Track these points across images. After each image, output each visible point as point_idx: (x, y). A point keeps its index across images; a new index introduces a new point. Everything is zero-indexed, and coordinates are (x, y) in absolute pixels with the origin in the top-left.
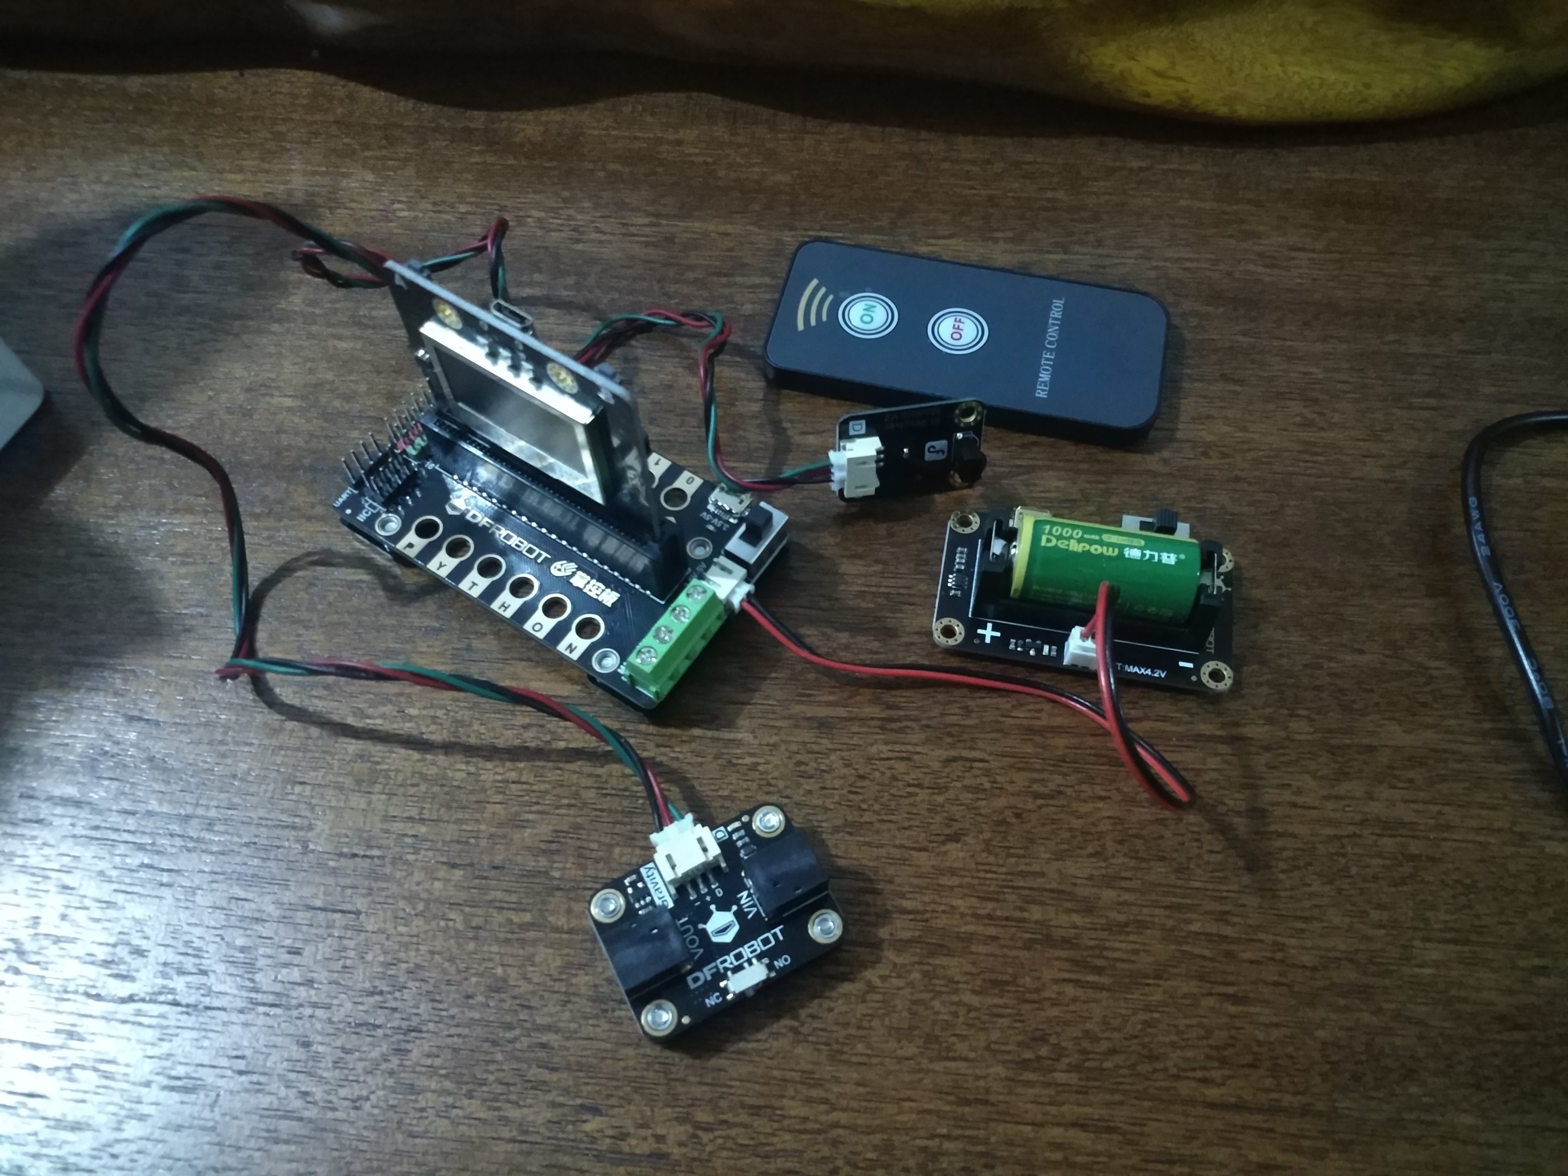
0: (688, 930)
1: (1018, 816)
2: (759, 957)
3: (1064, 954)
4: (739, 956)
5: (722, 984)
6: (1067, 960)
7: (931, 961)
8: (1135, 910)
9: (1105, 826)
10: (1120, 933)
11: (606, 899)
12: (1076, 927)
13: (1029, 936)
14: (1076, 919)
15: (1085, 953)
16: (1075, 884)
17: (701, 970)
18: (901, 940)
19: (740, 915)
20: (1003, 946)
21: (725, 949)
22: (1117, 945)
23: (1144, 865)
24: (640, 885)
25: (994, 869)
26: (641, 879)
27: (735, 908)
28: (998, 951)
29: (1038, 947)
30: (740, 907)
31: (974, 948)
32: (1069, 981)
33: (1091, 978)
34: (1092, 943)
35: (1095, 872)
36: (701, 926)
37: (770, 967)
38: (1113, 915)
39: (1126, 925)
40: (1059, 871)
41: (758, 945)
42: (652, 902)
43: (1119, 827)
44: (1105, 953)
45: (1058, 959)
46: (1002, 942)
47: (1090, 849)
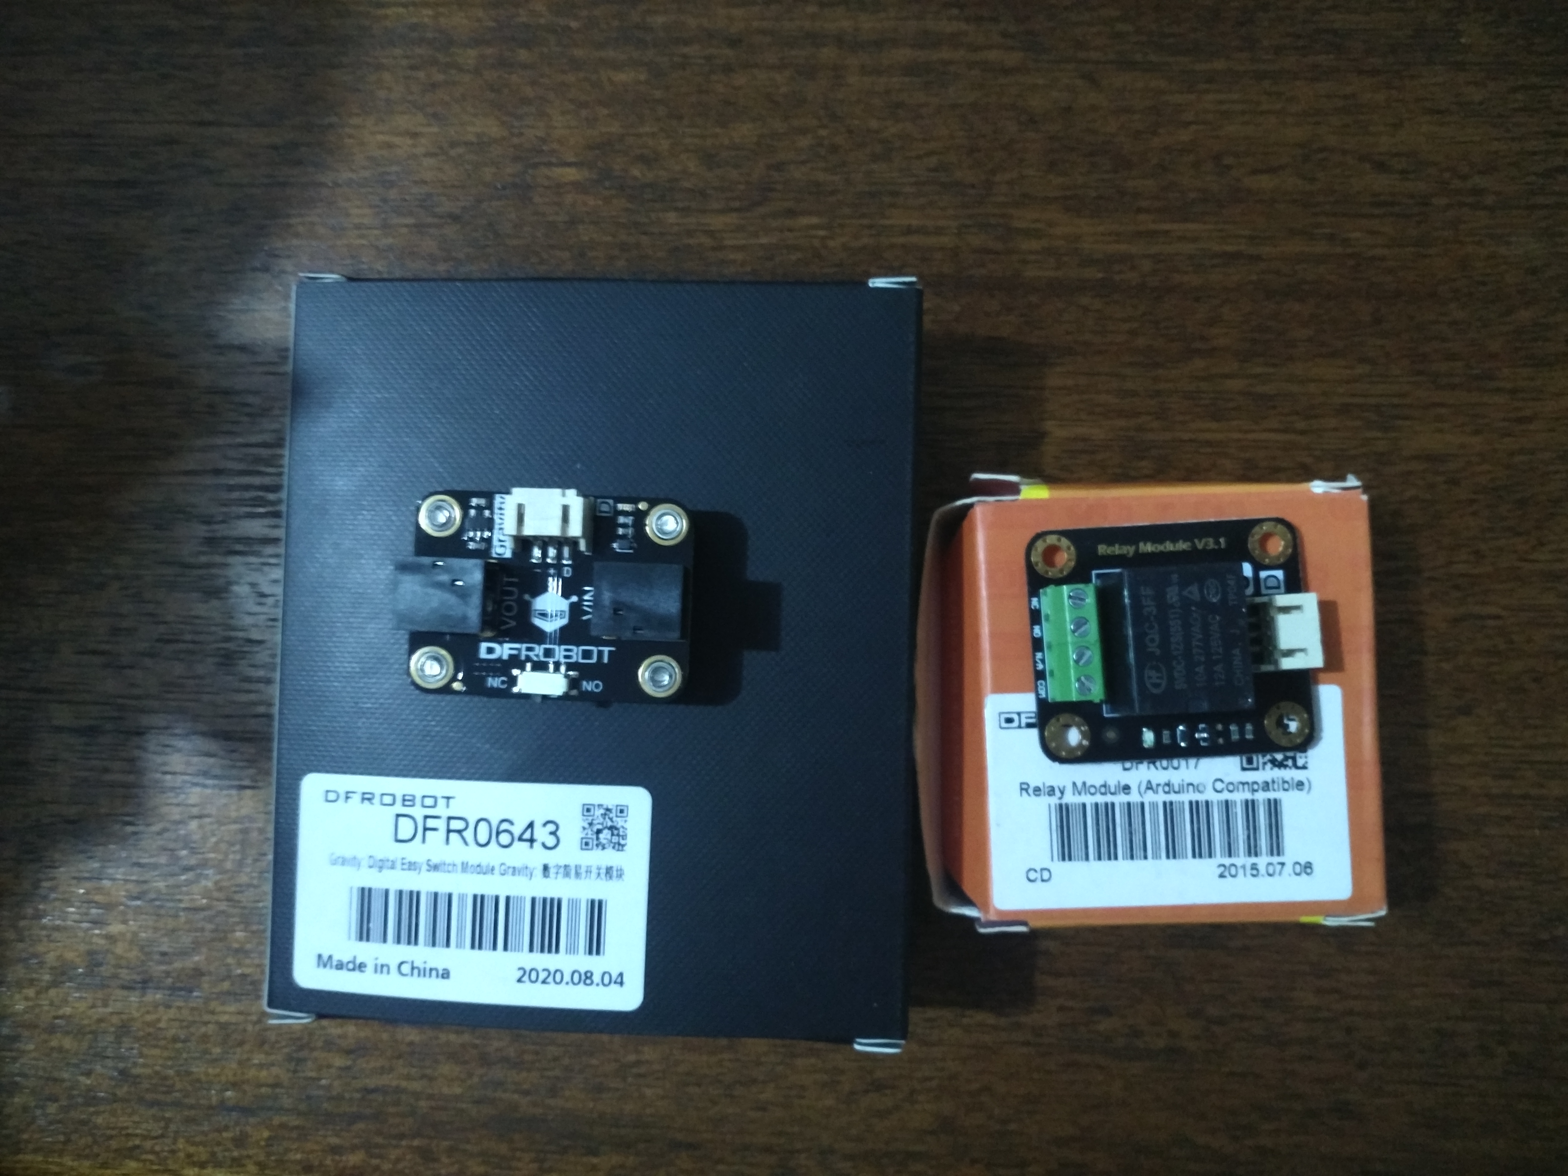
0: (510, 593)
2: (570, 667)
4: (548, 653)
5: (515, 672)
11: (439, 508)
17: (501, 643)
19: (576, 610)
21: (539, 636)
24: (487, 513)
26: (490, 507)
27: (574, 599)
30: (581, 600)
36: (527, 597)
37: (573, 683)
41: (576, 653)
42: (489, 541)
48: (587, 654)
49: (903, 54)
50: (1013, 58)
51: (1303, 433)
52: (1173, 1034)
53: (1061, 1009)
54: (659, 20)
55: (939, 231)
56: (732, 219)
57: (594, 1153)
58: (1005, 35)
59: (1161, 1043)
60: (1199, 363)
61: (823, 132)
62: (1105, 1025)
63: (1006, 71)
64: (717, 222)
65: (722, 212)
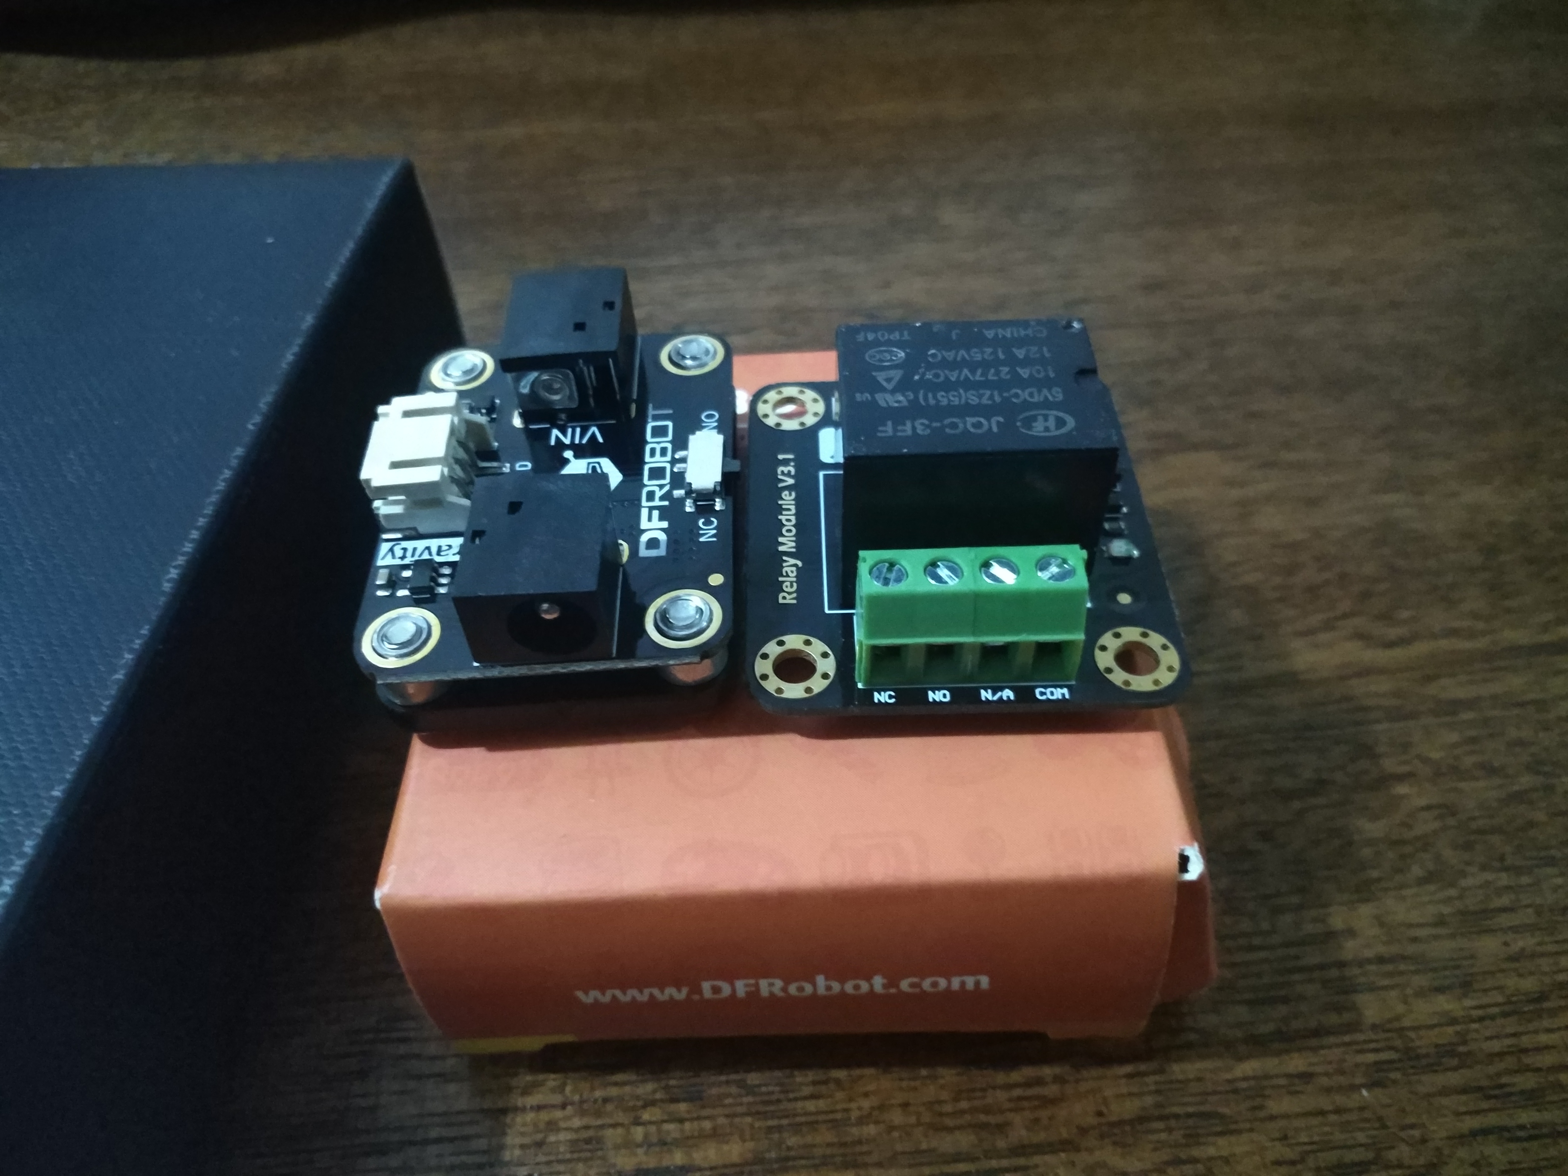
1: (1266, 836)
3: (1454, 1079)
4: (657, 474)
6: (1464, 1090)
7: (1196, 1152)
8: (1545, 964)
9: (1426, 825)
10: (1539, 1014)
12: (1453, 1021)
13: (1371, 1057)
14: (1445, 1003)
15: (1492, 1070)
16: (1415, 940)
18: (1120, 1123)
19: (588, 451)
20: (1328, 1090)
21: (629, 488)
22: (1544, 1039)
23: (1525, 880)
25: (1257, 941)
28: (1325, 1103)
29: (1396, 1075)
30: (571, 446)
31: (1274, 1106)
32: (1485, 1132)
33: (1526, 1117)
34: (1496, 1046)
35: (1446, 910)
38: (1511, 982)
39: (1542, 997)
40: (1379, 920)
41: (657, 443)
43: (1451, 821)
44: (1527, 1060)
45: (1445, 1092)
46: (1325, 1081)
47: (1417, 871)
48: (660, 432)
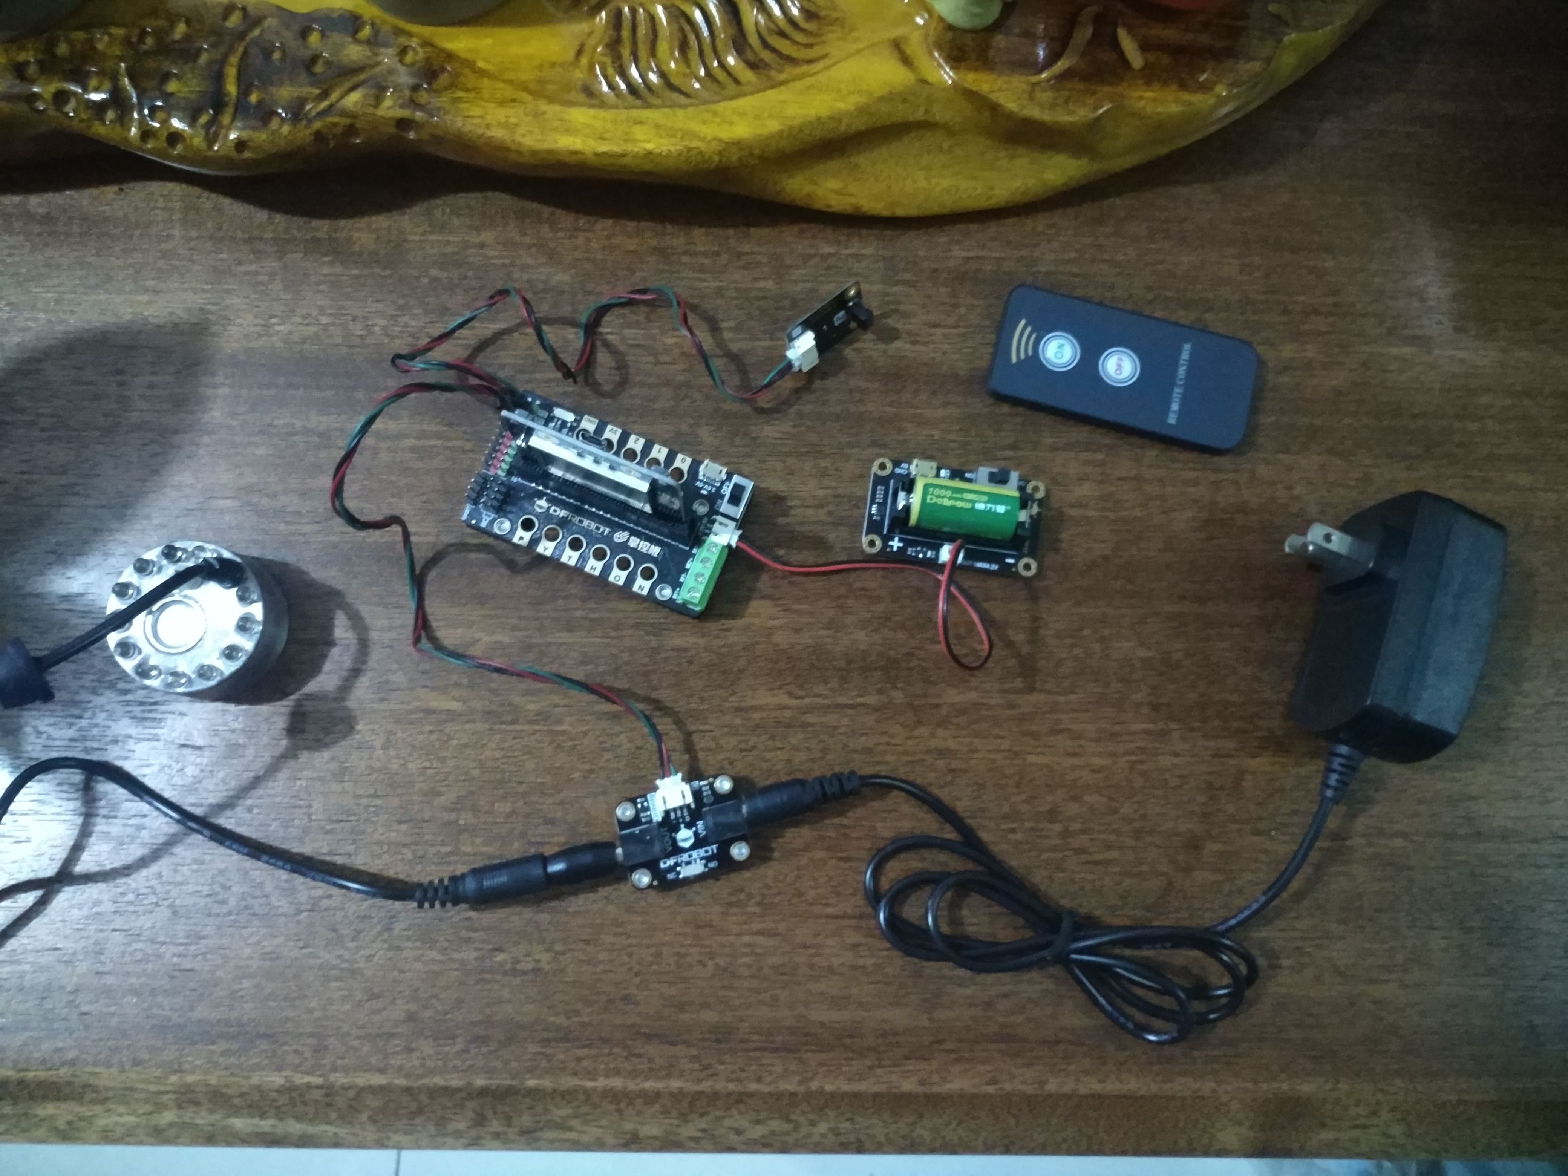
4: (691, 856)
19: (696, 833)
21: (684, 850)
27: (694, 829)
30: (697, 829)
41: (702, 852)
48: (707, 852)
49: (410, 442)
50: (468, 446)
51: (613, 638)
52: (538, 961)
53: (476, 949)
54: (281, 422)
55: (427, 534)
56: (317, 527)
57: (213, 1043)
58: (465, 432)
59: (529, 967)
60: (561, 602)
61: (366, 482)
62: (500, 957)
63: (464, 451)
64: (307, 529)
65: (308, 523)
